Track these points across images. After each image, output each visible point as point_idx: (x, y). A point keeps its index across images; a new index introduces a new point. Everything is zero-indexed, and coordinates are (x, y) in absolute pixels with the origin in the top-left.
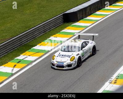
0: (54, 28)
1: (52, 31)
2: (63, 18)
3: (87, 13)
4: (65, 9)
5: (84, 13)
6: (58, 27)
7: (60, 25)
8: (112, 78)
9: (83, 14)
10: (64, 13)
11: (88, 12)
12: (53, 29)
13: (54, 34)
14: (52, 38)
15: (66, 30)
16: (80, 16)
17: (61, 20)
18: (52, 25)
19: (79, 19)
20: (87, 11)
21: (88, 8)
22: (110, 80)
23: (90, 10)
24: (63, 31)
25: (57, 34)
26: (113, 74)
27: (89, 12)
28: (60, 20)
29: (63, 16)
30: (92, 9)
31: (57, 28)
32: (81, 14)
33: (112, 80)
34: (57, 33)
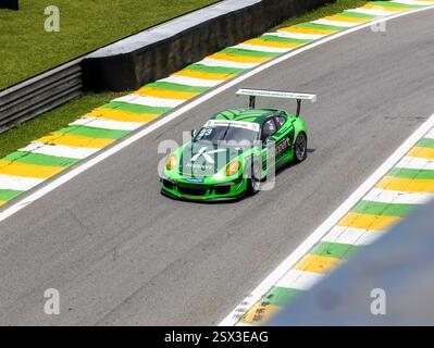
0: (46, 109)
1: (38, 120)
2: (81, 77)
3: (170, 61)
4: (90, 41)
5: (158, 59)
6: (62, 109)
7: (68, 102)
8: (246, 300)
9: (153, 65)
10: (87, 57)
11: (174, 58)
12: (40, 112)
13: (46, 133)
14: (36, 146)
15: (89, 120)
16: (142, 71)
17: (73, 81)
18: (38, 99)
19: (138, 79)
20: (171, 55)
21: (173, 44)
22: (240, 307)
23: (182, 49)
24: (78, 122)
25: (56, 134)
26: (253, 287)
27: (178, 58)
28: (68, 82)
29: (79, 68)
30: (188, 47)
31: (58, 113)
32: (148, 63)
33: (247, 307)
34: (57, 129)
